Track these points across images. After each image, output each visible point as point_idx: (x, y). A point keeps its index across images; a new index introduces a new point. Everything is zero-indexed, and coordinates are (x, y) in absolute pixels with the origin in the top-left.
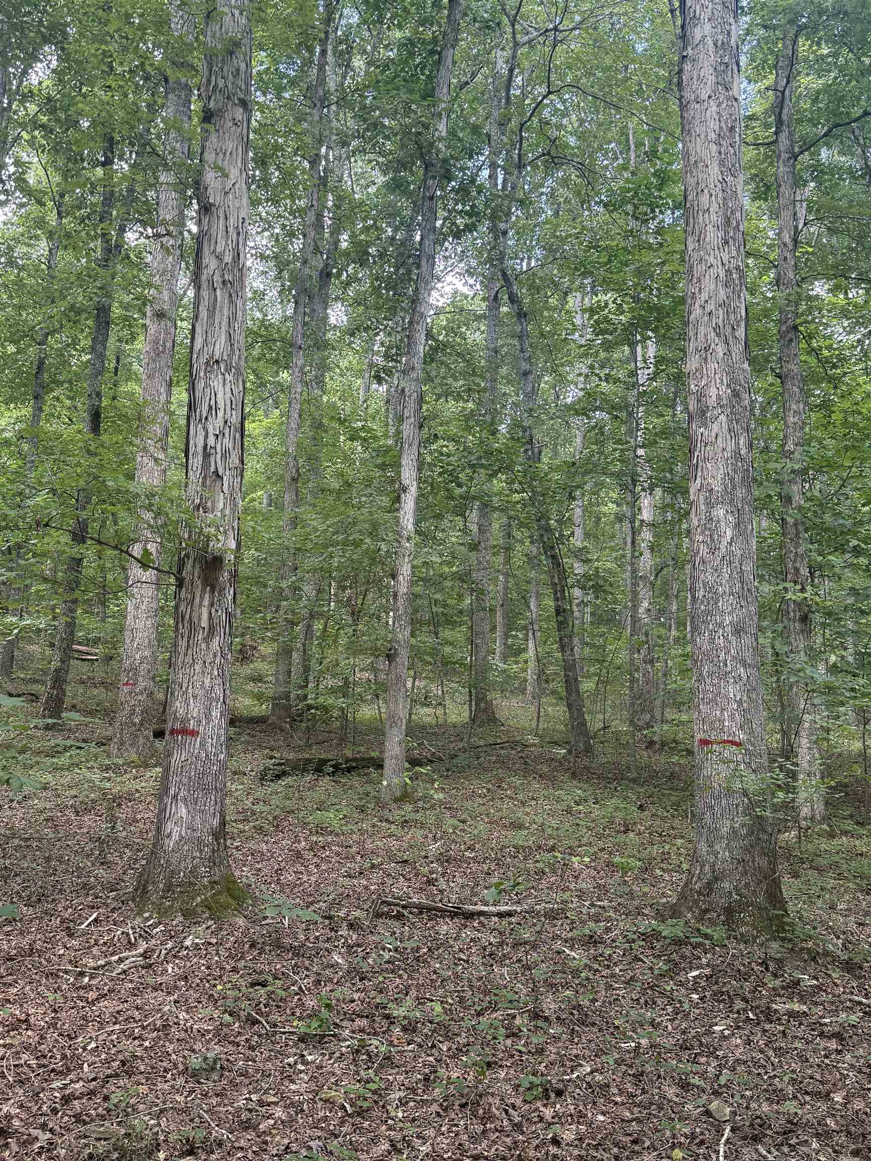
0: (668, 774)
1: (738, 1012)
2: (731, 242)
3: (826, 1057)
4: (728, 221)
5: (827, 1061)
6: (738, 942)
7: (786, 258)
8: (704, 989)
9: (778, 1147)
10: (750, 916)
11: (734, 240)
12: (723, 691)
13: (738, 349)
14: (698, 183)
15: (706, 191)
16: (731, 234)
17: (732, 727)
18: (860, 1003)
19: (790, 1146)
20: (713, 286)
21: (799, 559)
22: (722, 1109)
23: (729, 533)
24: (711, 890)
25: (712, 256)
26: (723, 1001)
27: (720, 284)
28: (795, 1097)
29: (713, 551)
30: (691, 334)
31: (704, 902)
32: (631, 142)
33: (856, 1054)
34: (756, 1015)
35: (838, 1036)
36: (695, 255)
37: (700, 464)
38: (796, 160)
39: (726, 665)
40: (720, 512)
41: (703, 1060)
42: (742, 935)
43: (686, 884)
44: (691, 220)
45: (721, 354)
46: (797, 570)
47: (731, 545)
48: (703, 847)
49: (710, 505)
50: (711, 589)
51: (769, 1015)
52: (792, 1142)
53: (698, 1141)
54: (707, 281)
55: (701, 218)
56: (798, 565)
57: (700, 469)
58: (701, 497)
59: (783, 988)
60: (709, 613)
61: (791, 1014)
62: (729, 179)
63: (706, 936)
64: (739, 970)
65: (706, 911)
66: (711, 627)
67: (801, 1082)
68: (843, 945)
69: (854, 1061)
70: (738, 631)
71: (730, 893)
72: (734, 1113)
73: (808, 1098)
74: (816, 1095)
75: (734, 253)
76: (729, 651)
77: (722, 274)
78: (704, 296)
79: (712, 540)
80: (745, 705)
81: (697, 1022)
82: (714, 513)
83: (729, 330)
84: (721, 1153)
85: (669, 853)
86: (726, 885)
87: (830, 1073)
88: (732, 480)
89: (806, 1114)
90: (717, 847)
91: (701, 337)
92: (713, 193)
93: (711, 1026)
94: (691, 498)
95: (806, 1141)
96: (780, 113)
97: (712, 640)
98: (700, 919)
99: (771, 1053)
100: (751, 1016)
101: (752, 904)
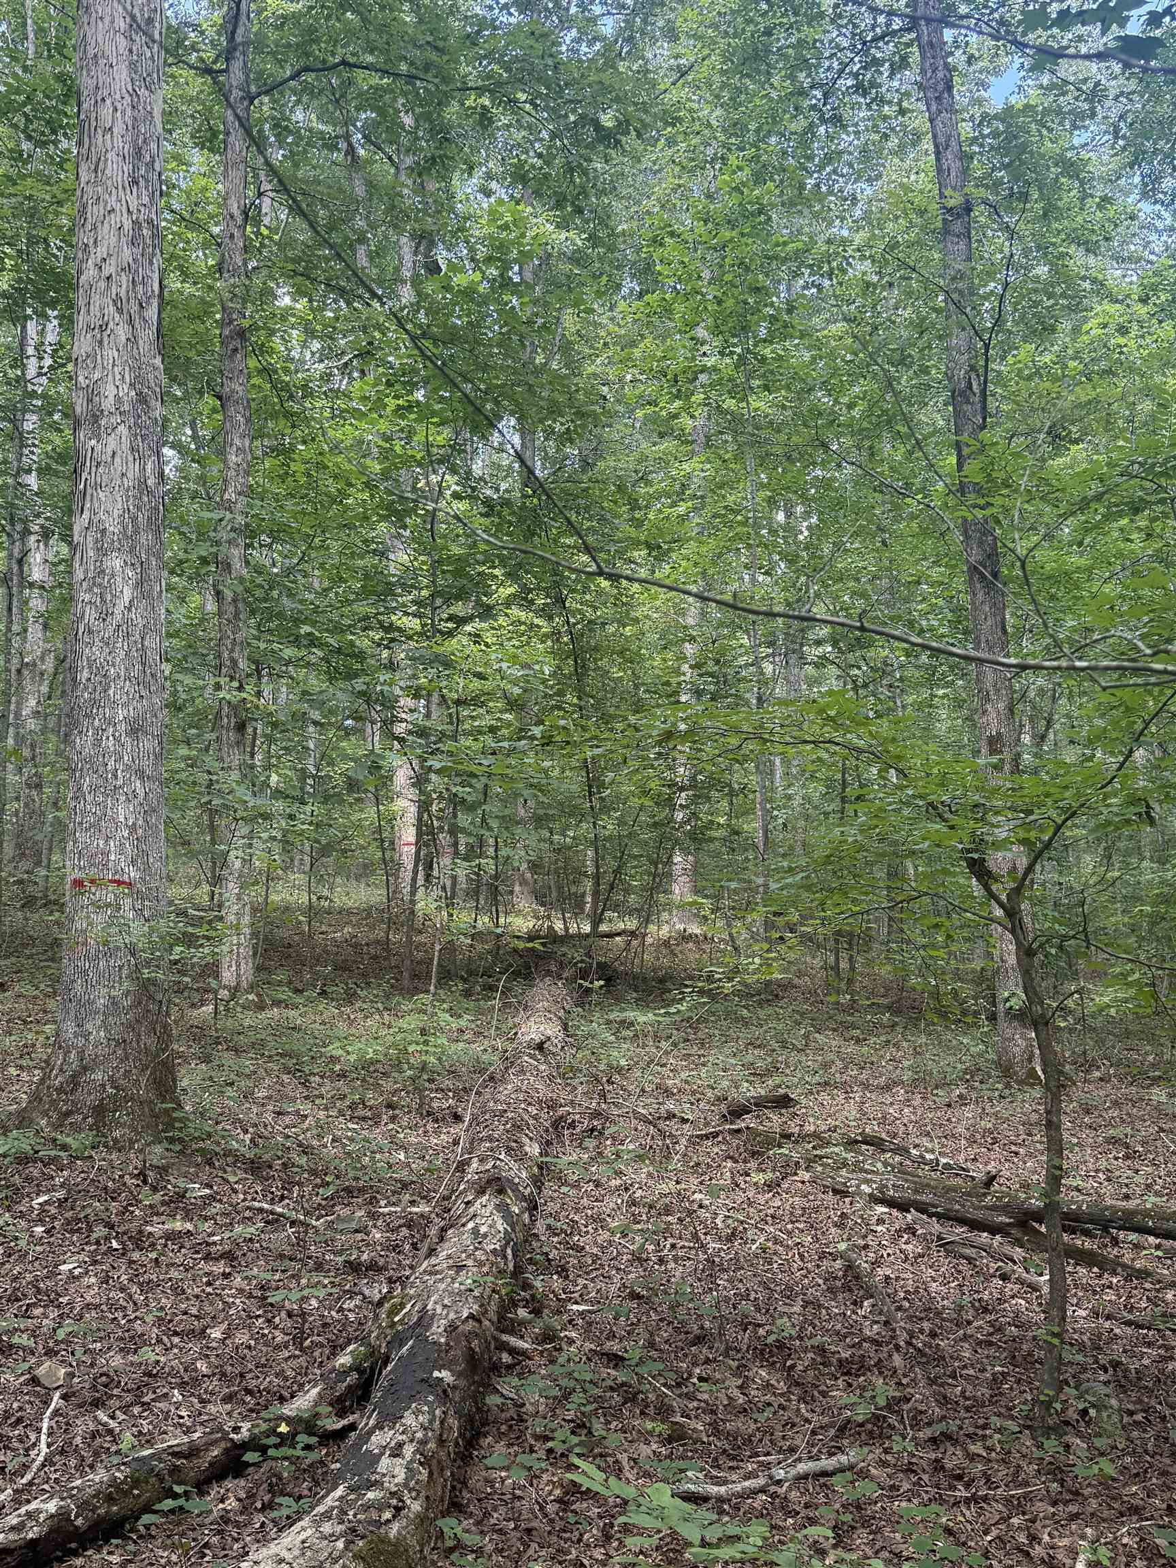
0: (49, 940)
1: (98, 1243)
2: (142, 183)
3: (209, 1284)
4: (138, 153)
5: (209, 1289)
6: (109, 1152)
7: (232, 236)
8: (54, 1218)
9: (125, 1409)
10: (128, 1114)
11: (147, 181)
12: (109, 812)
13: (147, 336)
14: (97, 88)
15: (108, 102)
16: (142, 172)
17: (121, 862)
18: (261, 1210)
19: (143, 1404)
20: (113, 240)
21: (237, 649)
22: (52, 1371)
23: (127, 594)
24: (76, 1084)
25: (114, 198)
26: (79, 1230)
27: (123, 239)
28: (159, 1341)
29: (104, 616)
30: (82, 303)
31: (66, 1102)
32: (29, 29)
33: (249, 1273)
34: (123, 1243)
35: (229, 1256)
36: (89, 190)
37: (89, 491)
38: (252, 103)
39: (116, 777)
40: (115, 562)
41: (38, 1311)
42: (115, 1141)
43: (42, 1081)
44: (86, 139)
45: (123, 339)
46: (234, 662)
47: (129, 610)
48: (70, 1028)
49: (102, 552)
50: (99, 670)
51: (139, 1240)
52: (146, 1399)
53: (13, 1419)
54: (106, 231)
55: (100, 139)
56: (236, 655)
57: (88, 498)
58: (89, 539)
59: (163, 1203)
60: (94, 703)
61: (170, 1236)
62: (143, 92)
63: (65, 1147)
64: (106, 1188)
65: (68, 1114)
66: (97, 723)
67: (170, 1321)
68: (252, 1140)
69: (244, 1285)
70: (135, 730)
71: (103, 1086)
72: (71, 1375)
73: (176, 1340)
74: (191, 1334)
75: (146, 200)
76: (121, 758)
77: (128, 224)
78: (101, 251)
79: (103, 601)
80: (140, 831)
81: (36, 1264)
82: (107, 563)
83: (135, 308)
84: (44, 1430)
85: (33, 1045)
86: (98, 1076)
87: (212, 1304)
88: (134, 519)
89: (169, 1360)
90: (89, 1026)
91: (95, 309)
92: (119, 106)
93: (56, 1266)
94: (76, 538)
95: (165, 1395)
96: (233, 32)
97: (97, 742)
98: (58, 1127)
99: (134, 1289)
100: (115, 1244)
101: (132, 1099)
